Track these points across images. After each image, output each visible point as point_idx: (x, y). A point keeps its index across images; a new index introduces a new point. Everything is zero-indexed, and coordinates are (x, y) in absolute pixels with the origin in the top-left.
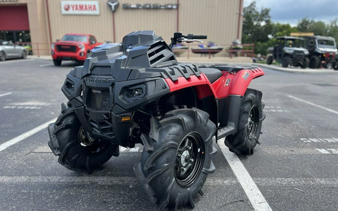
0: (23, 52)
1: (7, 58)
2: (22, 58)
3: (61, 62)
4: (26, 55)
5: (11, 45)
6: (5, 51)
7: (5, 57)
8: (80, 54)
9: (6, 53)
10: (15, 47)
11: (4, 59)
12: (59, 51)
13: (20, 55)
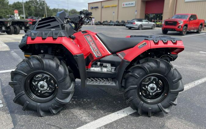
0: (153, 25)
1: (143, 28)
2: (151, 29)
3: (167, 32)
4: (154, 27)
5: (147, 21)
6: (142, 25)
7: (142, 28)
8: (179, 27)
9: (143, 25)
10: (149, 22)
11: (141, 29)
12: (166, 25)
13: (150, 27)
